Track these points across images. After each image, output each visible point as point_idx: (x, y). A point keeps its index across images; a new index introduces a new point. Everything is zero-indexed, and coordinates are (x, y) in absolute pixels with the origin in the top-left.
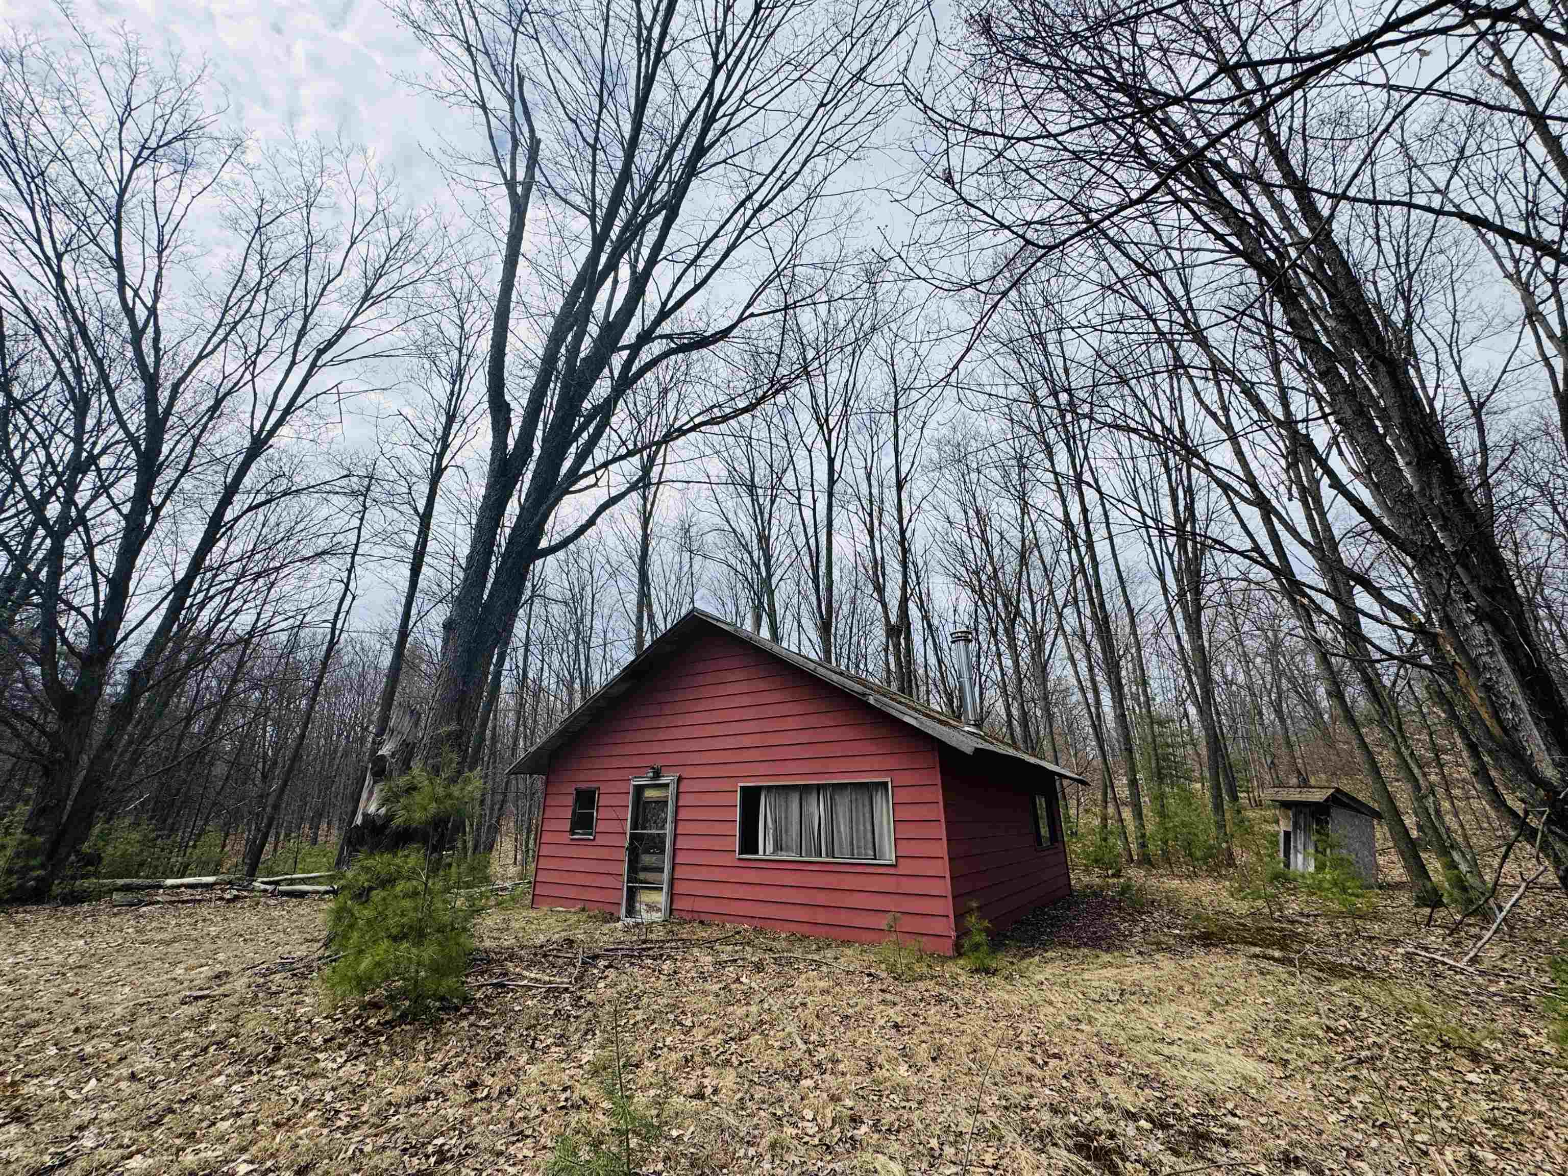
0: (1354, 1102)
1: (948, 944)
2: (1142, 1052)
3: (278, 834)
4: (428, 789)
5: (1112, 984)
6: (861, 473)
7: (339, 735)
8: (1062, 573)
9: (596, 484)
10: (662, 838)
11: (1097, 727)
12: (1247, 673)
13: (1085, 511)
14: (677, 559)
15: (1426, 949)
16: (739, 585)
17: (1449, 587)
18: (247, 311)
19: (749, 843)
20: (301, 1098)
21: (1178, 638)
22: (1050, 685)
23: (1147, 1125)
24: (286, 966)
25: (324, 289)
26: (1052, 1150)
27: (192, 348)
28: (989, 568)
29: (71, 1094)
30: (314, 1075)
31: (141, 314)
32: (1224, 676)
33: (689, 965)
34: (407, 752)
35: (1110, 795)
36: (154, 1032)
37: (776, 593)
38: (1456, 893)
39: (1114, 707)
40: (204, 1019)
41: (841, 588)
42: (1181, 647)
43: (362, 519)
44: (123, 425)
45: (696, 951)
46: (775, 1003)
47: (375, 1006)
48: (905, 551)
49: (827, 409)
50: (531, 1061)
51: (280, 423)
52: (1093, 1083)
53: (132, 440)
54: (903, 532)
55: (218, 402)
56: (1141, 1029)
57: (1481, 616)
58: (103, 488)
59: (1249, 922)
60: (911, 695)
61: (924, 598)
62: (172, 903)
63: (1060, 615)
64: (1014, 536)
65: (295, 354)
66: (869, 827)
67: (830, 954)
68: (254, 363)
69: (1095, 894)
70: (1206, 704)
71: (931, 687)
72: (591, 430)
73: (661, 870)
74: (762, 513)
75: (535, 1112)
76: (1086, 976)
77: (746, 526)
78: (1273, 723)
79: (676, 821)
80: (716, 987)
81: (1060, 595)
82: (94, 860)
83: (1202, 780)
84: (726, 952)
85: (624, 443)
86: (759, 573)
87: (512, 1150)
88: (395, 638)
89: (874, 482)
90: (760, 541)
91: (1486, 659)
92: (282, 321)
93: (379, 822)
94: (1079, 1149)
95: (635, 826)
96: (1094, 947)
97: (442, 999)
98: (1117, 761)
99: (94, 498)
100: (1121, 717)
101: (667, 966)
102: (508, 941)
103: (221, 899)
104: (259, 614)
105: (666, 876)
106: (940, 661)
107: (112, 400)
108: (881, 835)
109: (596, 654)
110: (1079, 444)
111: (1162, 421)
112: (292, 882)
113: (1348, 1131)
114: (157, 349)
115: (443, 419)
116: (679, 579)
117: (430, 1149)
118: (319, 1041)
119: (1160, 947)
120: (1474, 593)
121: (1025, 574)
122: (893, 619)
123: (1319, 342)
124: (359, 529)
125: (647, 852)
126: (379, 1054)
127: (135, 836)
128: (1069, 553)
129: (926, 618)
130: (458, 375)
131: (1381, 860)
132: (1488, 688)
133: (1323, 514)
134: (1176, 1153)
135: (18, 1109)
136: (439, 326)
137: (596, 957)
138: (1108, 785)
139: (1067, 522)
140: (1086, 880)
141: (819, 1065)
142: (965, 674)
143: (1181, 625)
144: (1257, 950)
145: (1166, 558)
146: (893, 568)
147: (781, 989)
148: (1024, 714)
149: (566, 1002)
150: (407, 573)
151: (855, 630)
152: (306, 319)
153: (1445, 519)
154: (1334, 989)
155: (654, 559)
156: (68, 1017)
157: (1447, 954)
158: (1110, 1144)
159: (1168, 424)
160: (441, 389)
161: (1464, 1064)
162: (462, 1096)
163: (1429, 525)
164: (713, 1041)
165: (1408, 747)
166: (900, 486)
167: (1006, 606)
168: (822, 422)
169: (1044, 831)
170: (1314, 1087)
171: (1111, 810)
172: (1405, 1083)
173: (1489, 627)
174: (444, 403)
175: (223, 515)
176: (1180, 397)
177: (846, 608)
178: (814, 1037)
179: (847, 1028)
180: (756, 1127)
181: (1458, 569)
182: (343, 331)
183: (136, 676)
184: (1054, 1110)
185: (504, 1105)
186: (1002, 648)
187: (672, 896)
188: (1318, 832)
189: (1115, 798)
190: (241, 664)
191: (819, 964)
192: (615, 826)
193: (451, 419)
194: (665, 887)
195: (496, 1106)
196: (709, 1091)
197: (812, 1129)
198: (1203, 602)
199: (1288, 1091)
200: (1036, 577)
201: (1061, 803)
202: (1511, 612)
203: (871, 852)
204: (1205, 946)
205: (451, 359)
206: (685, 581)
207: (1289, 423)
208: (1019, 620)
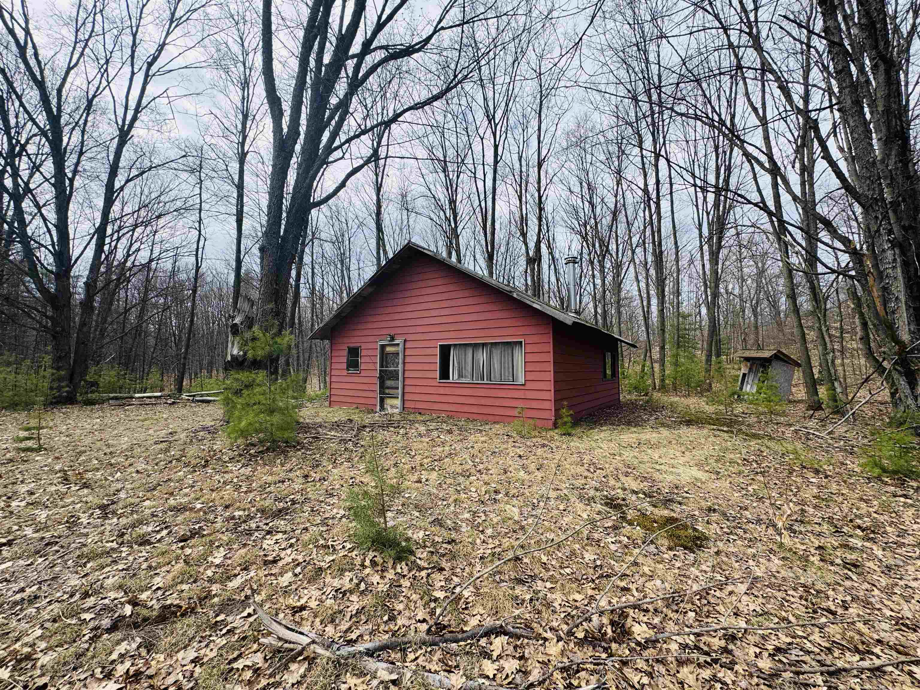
0: (750, 488)
1: (551, 423)
2: (645, 468)
3: (190, 375)
4: (263, 339)
5: (634, 440)
6: (515, 157)
7: (213, 323)
8: (638, 225)
9: (342, 158)
10: (397, 372)
11: (646, 319)
12: (741, 287)
13: (658, 182)
14: (399, 217)
15: (806, 428)
16: (438, 234)
17: (881, 225)
18: (92, 31)
19: (445, 374)
20: (222, 481)
21: (703, 266)
22: (623, 295)
23: (643, 496)
24: (204, 429)
25: (141, 13)
26: (593, 505)
27: (62, 62)
28: (593, 221)
29: (110, 478)
30: (226, 472)
31: (21, 34)
32: (727, 291)
33: (413, 431)
34: (249, 322)
35: (648, 354)
36: (144, 455)
37: (460, 237)
38: (831, 403)
39: (658, 306)
40: (167, 450)
41: (500, 235)
42: (704, 273)
43: (201, 188)
44: (35, 123)
45: (417, 425)
46: (458, 446)
47: (254, 445)
48: (541, 209)
49: (494, 108)
50: (334, 467)
51: (135, 119)
52: (618, 479)
53: (43, 133)
54: (540, 197)
55: (90, 103)
56: (646, 459)
57: (894, 244)
58: (35, 168)
59: (713, 416)
60: (539, 297)
61: (551, 241)
62: (141, 405)
63: (633, 252)
64: (610, 201)
65: (132, 65)
66: (511, 365)
67: (487, 427)
68: (106, 70)
69: (632, 403)
70: (712, 306)
71: (552, 294)
72: (337, 118)
73: (397, 388)
74: (451, 185)
75: (337, 486)
76: (621, 437)
77: (442, 195)
78: (750, 318)
79: (404, 363)
80: (427, 440)
81: (635, 240)
82: (95, 384)
83: (702, 349)
84: (432, 426)
85: (360, 126)
86: (450, 225)
87: (327, 500)
88: (234, 264)
89: (524, 163)
90: (450, 203)
91: (890, 271)
92: (117, 37)
93: (240, 359)
94: (606, 504)
95: (382, 366)
96: (628, 425)
97: (287, 442)
98: (655, 339)
99: (31, 176)
100: (661, 311)
101: (402, 431)
102: (319, 420)
103: (166, 403)
104: (152, 250)
105: (400, 391)
106: (558, 280)
107: (22, 105)
108: (517, 370)
109: (354, 274)
110: (661, 136)
111: (719, 115)
112: (202, 396)
113: (744, 500)
114: (39, 63)
115: (240, 116)
116: (401, 230)
117: (288, 500)
118: (227, 459)
119: (663, 425)
120: (895, 230)
121: (614, 226)
122: (531, 253)
123: (842, 45)
124: (200, 194)
125: (389, 379)
126: (258, 464)
127: (113, 373)
128: (644, 211)
129: (551, 253)
130: (245, 84)
131: (794, 390)
132: (885, 289)
133: (812, 185)
134: (655, 506)
135: (85, 483)
136: (226, 44)
137: (365, 427)
138: (648, 349)
139: (646, 191)
140: (628, 397)
141: (479, 471)
142: (572, 287)
143: (707, 257)
144: (715, 427)
145: (705, 214)
146: (533, 222)
147: (461, 440)
148: (605, 312)
149: (350, 445)
150: (235, 224)
151: (508, 261)
152: (134, 35)
153: (892, 179)
154: (752, 443)
155: (385, 216)
156: (99, 450)
157: (817, 430)
158: (622, 502)
159: (723, 117)
160: (236, 94)
161: (810, 475)
162: (301, 480)
163: (881, 184)
164: (425, 461)
165: (826, 326)
166: (540, 166)
167: (600, 246)
168: (491, 118)
169: (609, 372)
170: (730, 483)
171: (648, 363)
172: (777, 482)
173: (897, 251)
174: (239, 105)
175: (113, 185)
176: (735, 98)
177: (503, 249)
178: (477, 460)
179: (495, 457)
180: (447, 494)
181: (891, 214)
182: (162, 47)
183: (90, 286)
184: (597, 490)
185: (322, 484)
186: (596, 272)
187: (403, 401)
188: (762, 372)
189: (651, 356)
190: (148, 280)
191: (481, 431)
192: (371, 366)
193: (245, 117)
194: (400, 396)
195: (318, 484)
196: (424, 480)
197: (475, 495)
198: (723, 243)
199: (718, 484)
200: (622, 228)
201: (620, 358)
202: (914, 242)
203: (511, 379)
204: (687, 425)
205: (237, 71)
206: (404, 231)
207: (805, 112)
208: (608, 256)
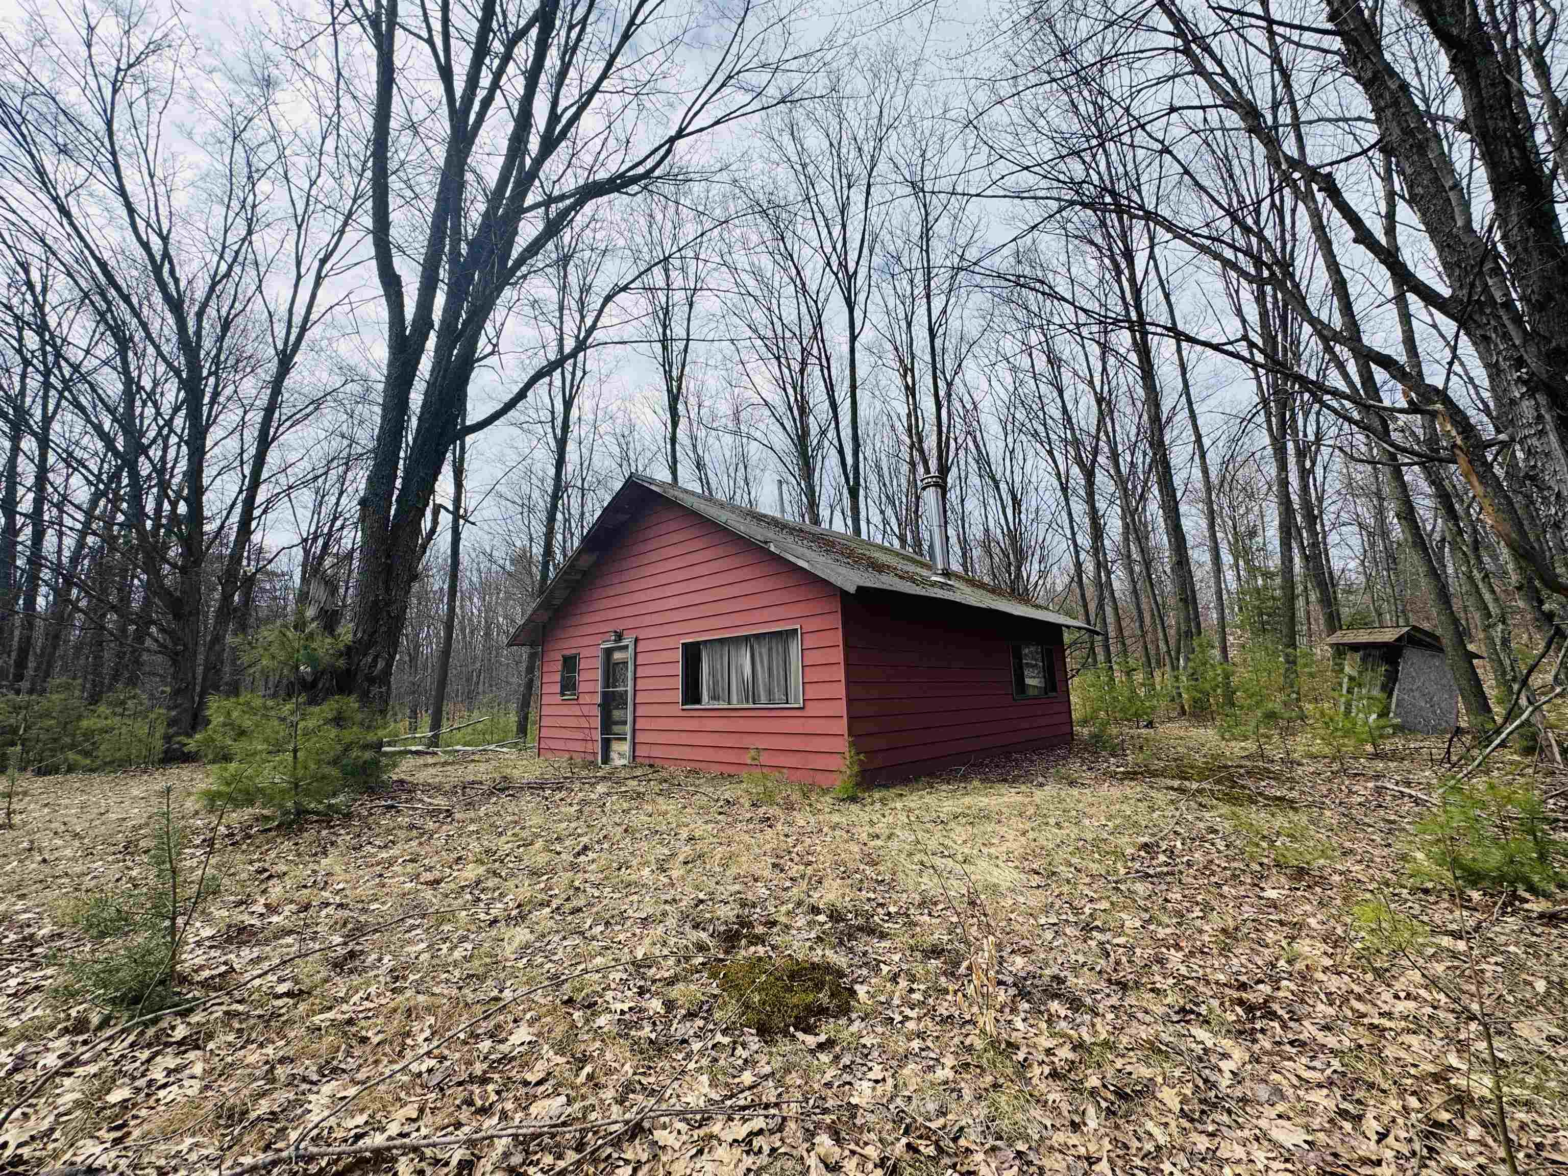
10: (626, 695)
19: (692, 694)
23: (825, 919)
25: (309, 195)
26: (694, 933)
33: (579, 795)
51: (300, 338)
57: (1532, 386)
65: (299, 267)
66: (783, 674)
73: (625, 723)
79: (635, 679)
91: (1535, 441)
94: (725, 933)
95: (607, 684)
101: (559, 796)
105: (628, 728)
108: (793, 681)
120: (1528, 358)
125: (614, 707)
132: (1532, 479)
152: (299, 227)
158: (761, 931)
169: (1034, 680)
173: (1542, 399)
181: (1511, 327)
187: (634, 744)
191: (695, 794)
192: (591, 687)
194: (629, 737)
203: (784, 697)
